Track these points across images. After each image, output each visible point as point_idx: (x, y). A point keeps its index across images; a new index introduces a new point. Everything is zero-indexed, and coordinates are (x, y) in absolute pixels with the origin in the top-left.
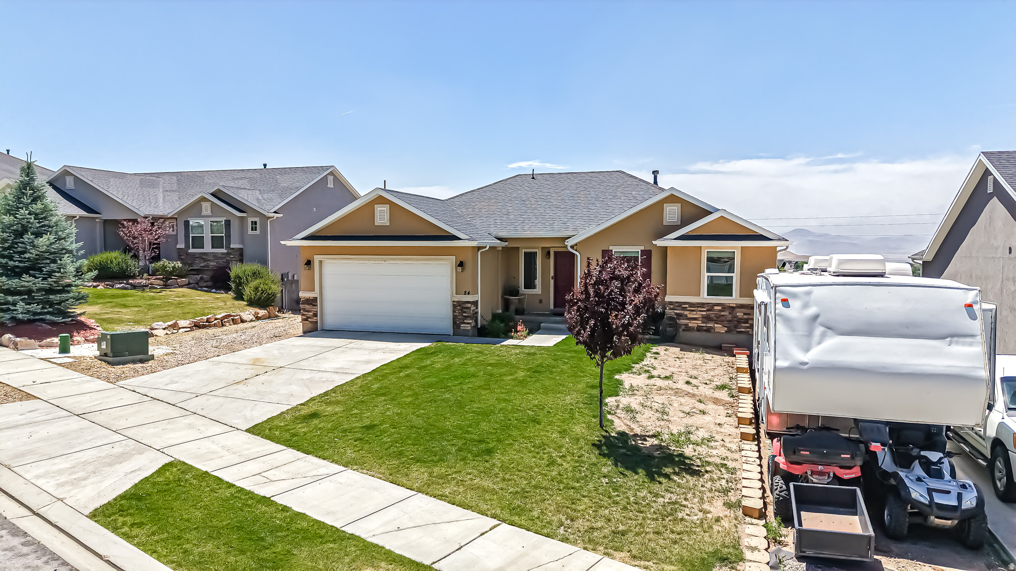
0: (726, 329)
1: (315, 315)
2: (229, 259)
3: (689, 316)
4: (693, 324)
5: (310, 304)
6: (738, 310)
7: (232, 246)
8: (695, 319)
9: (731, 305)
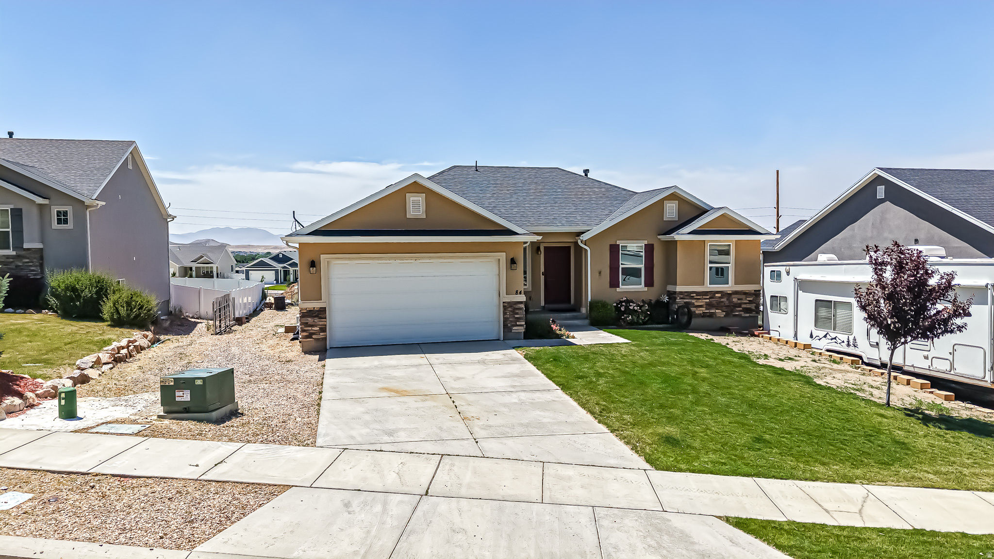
0: (725, 313)
1: (323, 329)
2: (20, 264)
3: (696, 304)
4: (699, 311)
5: (315, 317)
6: (733, 296)
7: (26, 246)
8: (701, 306)
9: (728, 292)
